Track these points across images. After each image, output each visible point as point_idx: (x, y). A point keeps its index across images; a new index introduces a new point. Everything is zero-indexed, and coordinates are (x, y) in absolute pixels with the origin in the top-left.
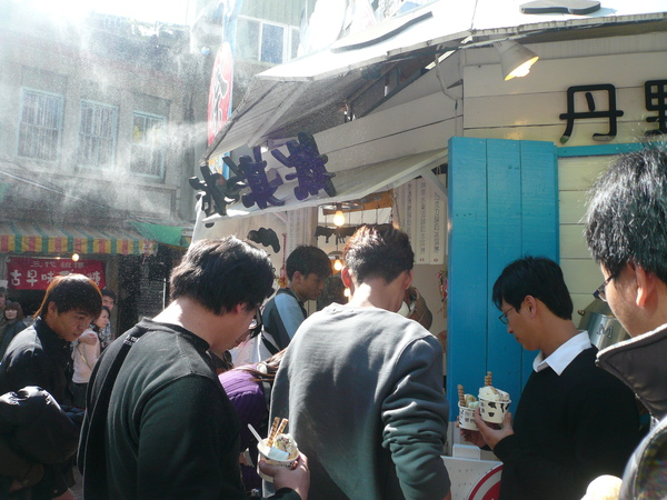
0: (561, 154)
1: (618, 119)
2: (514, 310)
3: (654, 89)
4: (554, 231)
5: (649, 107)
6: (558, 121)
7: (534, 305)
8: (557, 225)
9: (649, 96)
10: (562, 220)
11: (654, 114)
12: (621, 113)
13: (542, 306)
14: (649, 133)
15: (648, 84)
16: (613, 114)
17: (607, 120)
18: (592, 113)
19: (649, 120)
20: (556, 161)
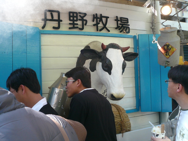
0: (42, 32)
1: (61, 23)
2: (15, 91)
3: (71, 14)
4: (39, 59)
5: (70, 20)
6: (41, 21)
7: (24, 89)
8: (40, 57)
9: (70, 16)
10: (42, 56)
11: (71, 22)
12: (61, 21)
13: (27, 89)
14: (70, 28)
15: (70, 13)
16: (59, 21)
17: (57, 22)
18: (52, 20)
19: (70, 24)
20: (40, 35)
